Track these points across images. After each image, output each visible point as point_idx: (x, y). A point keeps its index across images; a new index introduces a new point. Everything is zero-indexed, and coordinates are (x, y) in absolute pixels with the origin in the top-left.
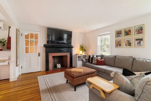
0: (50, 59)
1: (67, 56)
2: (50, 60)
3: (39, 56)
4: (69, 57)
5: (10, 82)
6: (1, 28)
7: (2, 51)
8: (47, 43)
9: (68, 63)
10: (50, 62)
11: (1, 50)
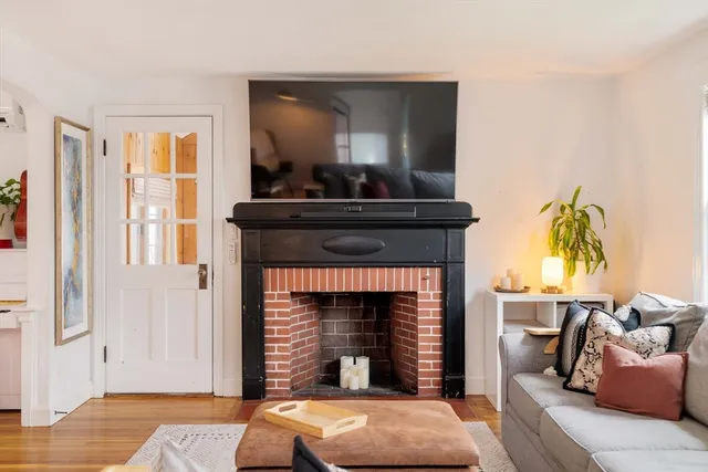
0: (272, 314)
1: (414, 294)
2: (275, 323)
3: (203, 284)
4: (430, 305)
5: (19, 430)
6: (3, 120)
7: (12, 247)
8: (253, 197)
9: (427, 357)
10: (272, 332)
11: (6, 244)
